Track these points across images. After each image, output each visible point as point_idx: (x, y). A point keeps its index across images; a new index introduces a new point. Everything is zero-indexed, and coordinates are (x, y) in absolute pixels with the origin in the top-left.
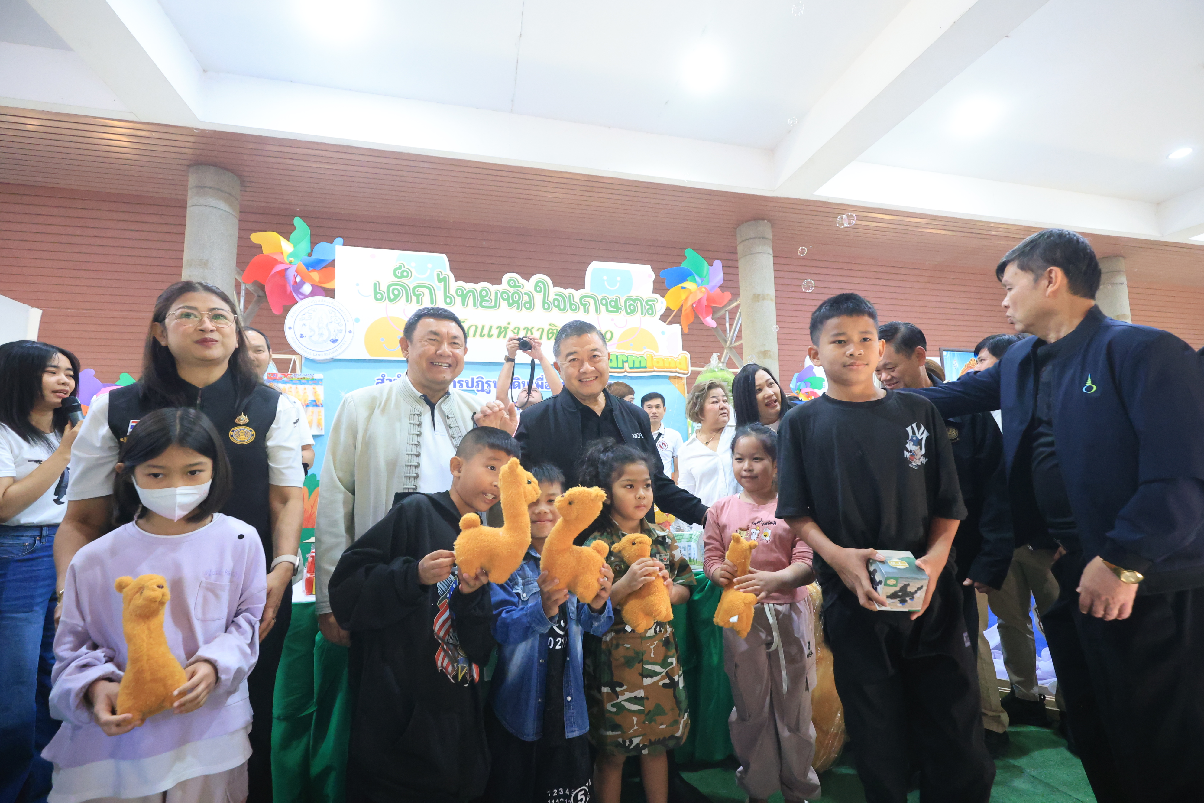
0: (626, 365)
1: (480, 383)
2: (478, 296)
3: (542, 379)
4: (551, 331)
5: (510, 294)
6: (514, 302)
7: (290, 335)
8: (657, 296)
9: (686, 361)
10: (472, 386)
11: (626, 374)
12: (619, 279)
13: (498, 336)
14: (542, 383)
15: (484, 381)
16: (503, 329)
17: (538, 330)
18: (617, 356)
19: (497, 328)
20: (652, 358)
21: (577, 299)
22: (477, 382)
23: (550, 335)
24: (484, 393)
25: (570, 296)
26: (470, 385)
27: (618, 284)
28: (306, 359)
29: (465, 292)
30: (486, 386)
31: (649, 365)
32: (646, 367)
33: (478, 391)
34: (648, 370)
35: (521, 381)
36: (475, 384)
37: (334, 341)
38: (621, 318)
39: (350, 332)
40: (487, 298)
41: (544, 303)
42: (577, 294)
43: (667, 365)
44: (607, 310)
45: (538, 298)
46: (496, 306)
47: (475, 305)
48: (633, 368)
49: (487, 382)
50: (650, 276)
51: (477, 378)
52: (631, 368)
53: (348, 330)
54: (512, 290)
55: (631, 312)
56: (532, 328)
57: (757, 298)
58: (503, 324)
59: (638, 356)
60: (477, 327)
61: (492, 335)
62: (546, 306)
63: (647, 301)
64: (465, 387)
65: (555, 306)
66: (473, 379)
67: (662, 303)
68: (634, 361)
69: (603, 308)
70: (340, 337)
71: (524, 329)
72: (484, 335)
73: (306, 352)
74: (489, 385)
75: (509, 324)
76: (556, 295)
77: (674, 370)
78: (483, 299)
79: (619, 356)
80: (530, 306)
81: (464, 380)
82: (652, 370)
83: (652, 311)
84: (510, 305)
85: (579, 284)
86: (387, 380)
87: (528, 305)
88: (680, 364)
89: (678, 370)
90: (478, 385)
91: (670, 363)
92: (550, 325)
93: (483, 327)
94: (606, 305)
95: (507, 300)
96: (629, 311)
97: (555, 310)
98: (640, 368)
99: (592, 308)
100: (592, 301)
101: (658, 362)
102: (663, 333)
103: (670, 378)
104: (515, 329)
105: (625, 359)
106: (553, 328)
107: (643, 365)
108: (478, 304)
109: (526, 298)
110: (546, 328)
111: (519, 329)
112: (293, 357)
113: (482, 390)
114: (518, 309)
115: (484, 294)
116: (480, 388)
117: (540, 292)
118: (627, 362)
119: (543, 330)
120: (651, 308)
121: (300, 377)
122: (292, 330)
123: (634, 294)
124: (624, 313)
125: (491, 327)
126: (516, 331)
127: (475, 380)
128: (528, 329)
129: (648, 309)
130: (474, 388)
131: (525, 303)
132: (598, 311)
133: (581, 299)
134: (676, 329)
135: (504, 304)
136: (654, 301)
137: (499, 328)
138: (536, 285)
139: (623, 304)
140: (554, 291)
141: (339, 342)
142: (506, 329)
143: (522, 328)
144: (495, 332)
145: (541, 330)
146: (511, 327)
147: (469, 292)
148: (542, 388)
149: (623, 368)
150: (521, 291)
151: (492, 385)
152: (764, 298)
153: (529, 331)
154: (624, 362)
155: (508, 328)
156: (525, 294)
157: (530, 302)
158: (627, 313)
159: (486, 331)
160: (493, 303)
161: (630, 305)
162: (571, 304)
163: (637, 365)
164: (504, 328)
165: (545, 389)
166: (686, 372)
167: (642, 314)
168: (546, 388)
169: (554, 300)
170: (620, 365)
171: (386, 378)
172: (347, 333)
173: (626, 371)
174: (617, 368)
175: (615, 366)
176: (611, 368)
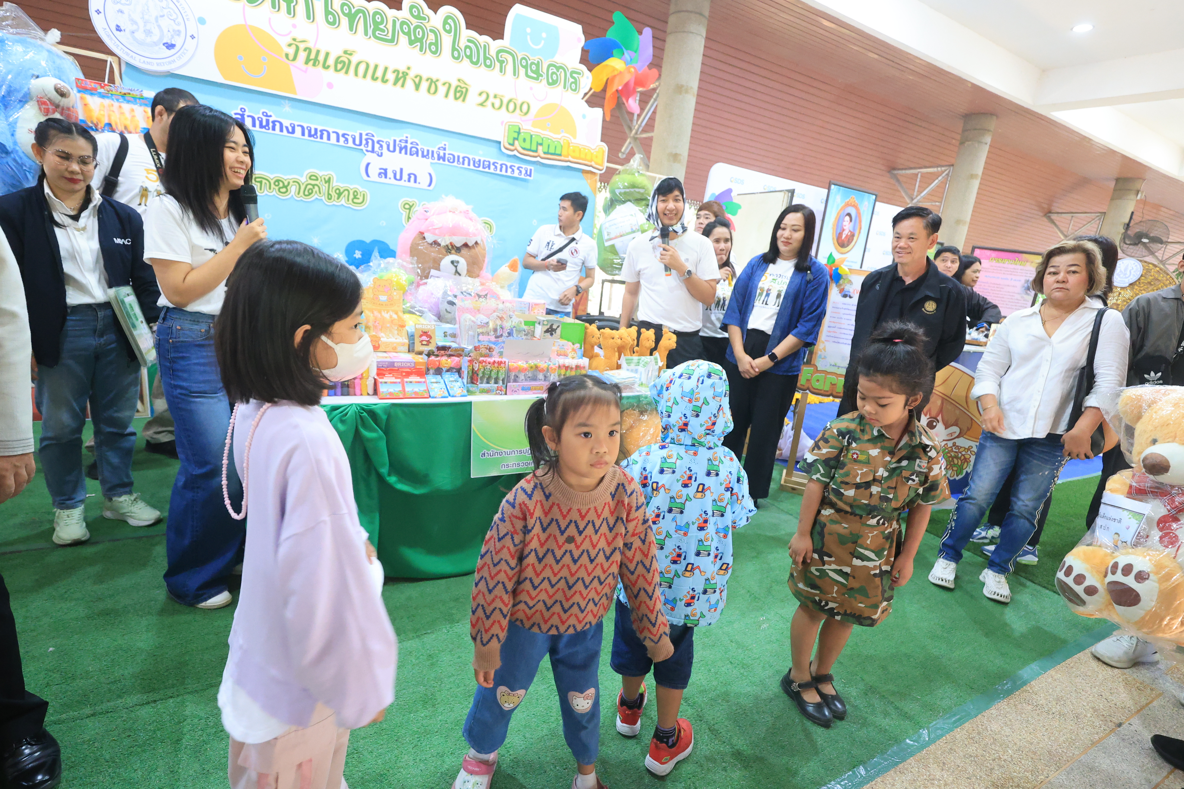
0: (540, 148)
1: (370, 141)
2: (370, 21)
3: (445, 149)
4: (459, 89)
5: (412, 27)
6: (417, 40)
7: (98, 22)
8: (583, 68)
9: (603, 155)
10: (360, 144)
11: (538, 159)
12: (544, 35)
13: (395, 84)
14: (445, 154)
15: (376, 139)
16: (401, 75)
17: (444, 84)
19: (394, 72)
20: (569, 146)
21: (493, 52)
22: (366, 140)
23: (458, 95)
24: (375, 155)
25: (485, 46)
26: (357, 142)
27: (543, 42)
28: (127, 64)
29: (353, 11)
30: (377, 146)
31: (564, 153)
32: (560, 155)
33: (367, 151)
34: (562, 158)
35: (419, 147)
36: (364, 142)
37: (170, 46)
38: (541, 87)
39: (193, 37)
40: (382, 27)
41: (454, 49)
42: (495, 45)
43: (583, 156)
44: (527, 75)
45: (447, 40)
46: (393, 40)
47: (366, 34)
49: (378, 142)
50: (579, 40)
51: (367, 135)
52: (545, 153)
53: (189, 34)
54: (415, 22)
55: (552, 83)
56: (437, 80)
57: (680, 89)
58: (402, 68)
60: (368, 65)
61: (387, 81)
62: (456, 54)
63: (572, 73)
64: (350, 144)
65: (467, 57)
66: (361, 135)
67: (588, 78)
69: (522, 71)
70: (178, 41)
71: (427, 80)
72: (377, 78)
73: (128, 54)
74: (381, 146)
75: (409, 68)
76: (469, 41)
77: (589, 163)
78: (376, 24)
80: (436, 49)
81: (350, 133)
82: (567, 159)
83: (575, 86)
84: (411, 43)
85: (497, 33)
86: (248, 116)
87: (433, 48)
89: (593, 164)
90: (367, 143)
91: (586, 154)
92: (459, 80)
93: (376, 67)
94: (525, 67)
95: (408, 34)
96: (550, 81)
97: (466, 61)
99: (509, 68)
100: (510, 59)
101: (574, 151)
102: (584, 117)
104: (416, 77)
105: (540, 142)
106: (463, 85)
107: (558, 152)
108: (370, 32)
109: (432, 37)
110: (454, 84)
111: (421, 78)
112: (109, 59)
113: (373, 151)
114: (421, 50)
115: (378, 18)
116: (370, 148)
117: (449, 32)
118: (541, 144)
119: (450, 85)
120: (575, 83)
121: (124, 91)
122: (102, 15)
123: (558, 59)
124: (544, 82)
125: (386, 69)
126: (417, 80)
127: (364, 137)
128: (432, 80)
129: (572, 83)
130: (362, 147)
131: (431, 44)
132: (515, 73)
133: (498, 52)
134: (598, 113)
135: (403, 39)
136: (579, 74)
137: (396, 71)
138: (445, 22)
139: (545, 70)
140: (467, 34)
141: (177, 48)
142: (405, 75)
143: (424, 77)
144: (391, 76)
145: (447, 85)
146: (412, 74)
147: (358, 11)
148: (444, 160)
149: (536, 151)
150: (427, 25)
151: (385, 146)
152: (687, 92)
153: (433, 85)
155: (407, 74)
156: (431, 31)
157: (436, 44)
158: (549, 84)
159: (379, 73)
160: (390, 34)
161: (553, 73)
162: (485, 58)
163: (552, 150)
164: (403, 73)
165: (447, 162)
166: (601, 168)
167: (564, 88)
168: (449, 161)
169: (467, 47)
171: (247, 113)
172: (189, 38)
173: (539, 156)
174: (530, 150)
175: (528, 147)
176: (524, 149)
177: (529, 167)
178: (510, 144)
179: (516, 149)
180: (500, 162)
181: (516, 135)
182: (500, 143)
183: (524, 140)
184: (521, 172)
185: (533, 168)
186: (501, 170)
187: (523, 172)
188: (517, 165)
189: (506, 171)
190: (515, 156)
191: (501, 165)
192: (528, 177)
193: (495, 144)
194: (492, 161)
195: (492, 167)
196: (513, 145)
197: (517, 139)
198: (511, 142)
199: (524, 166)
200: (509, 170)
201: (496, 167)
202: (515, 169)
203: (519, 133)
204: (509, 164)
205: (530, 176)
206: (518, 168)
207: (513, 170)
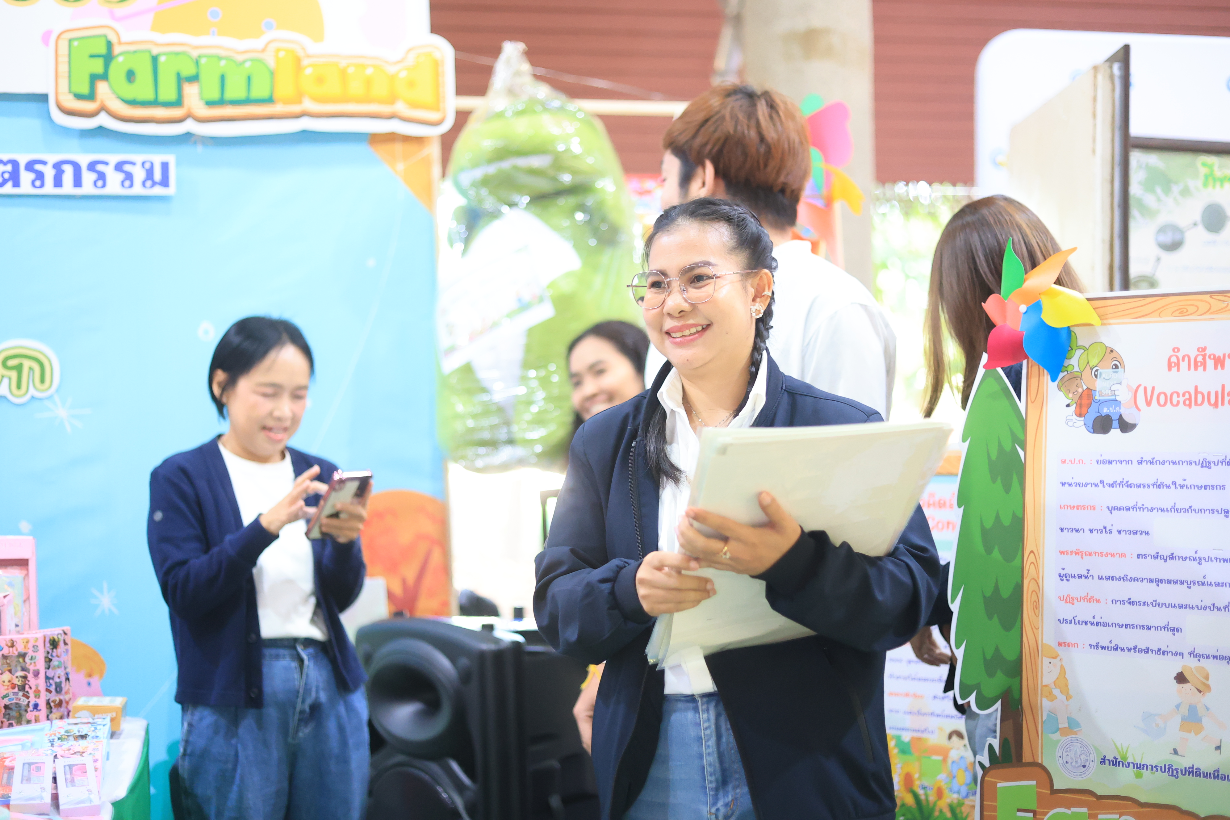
0: (191, 91)
9: (438, 73)
11: (189, 126)
18: (155, 59)
20: (299, 67)
31: (284, 89)
32: (270, 100)
34: (278, 108)
43: (357, 90)
48: (221, 102)
52: (210, 104)
59: (240, 58)
68: (223, 78)
77: (386, 109)
79: (162, 59)
82: (296, 109)
88: (411, 84)
89: (401, 108)
91: (368, 83)
98: (247, 101)
101: (320, 80)
103: (375, 139)
105: (188, 70)
107: (259, 92)
118: (194, 79)
149: (178, 103)
154: (181, 81)
163: (235, 91)
166: (433, 116)
170: (168, 93)
173: (189, 116)
174: (155, 103)
175: (149, 95)
176: (133, 103)
177: (157, 158)
178: (79, 97)
179: (103, 108)
180: (52, 158)
181: (98, 66)
182: (43, 98)
183: (131, 76)
184: (129, 176)
185: (171, 158)
186: (58, 182)
187: (139, 175)
188: (113, 159)
189: (78, 182)
190: (101, 131)
191: (58, 166)
192: (158, 190)
193: (33, 106)
194: (22, 161)
195: (26, 177)
196: (91, 96)
197: (104, 77)
198: (85, 89)
199: (138, 158)
200: (88, 177)
201: (40, 176)
202: (109, 171)
203: (108, 57)
204: (84, 160)
205: (165, 182)
206: (119, 167)
207: (102, 176)
